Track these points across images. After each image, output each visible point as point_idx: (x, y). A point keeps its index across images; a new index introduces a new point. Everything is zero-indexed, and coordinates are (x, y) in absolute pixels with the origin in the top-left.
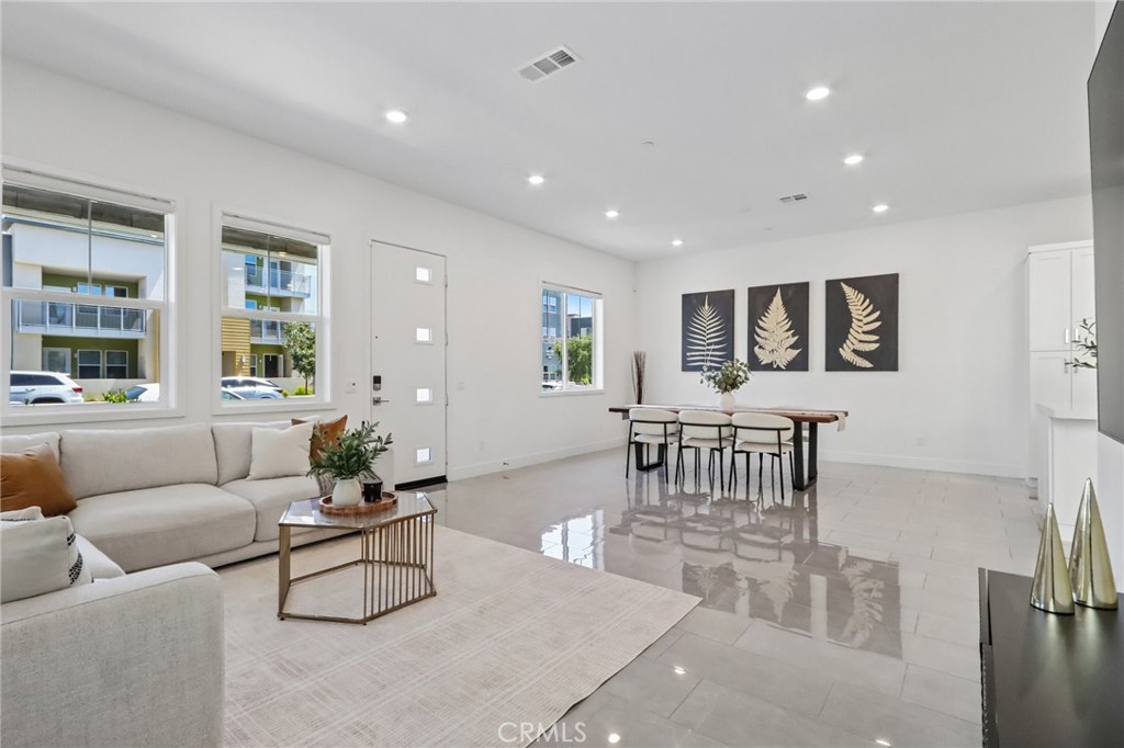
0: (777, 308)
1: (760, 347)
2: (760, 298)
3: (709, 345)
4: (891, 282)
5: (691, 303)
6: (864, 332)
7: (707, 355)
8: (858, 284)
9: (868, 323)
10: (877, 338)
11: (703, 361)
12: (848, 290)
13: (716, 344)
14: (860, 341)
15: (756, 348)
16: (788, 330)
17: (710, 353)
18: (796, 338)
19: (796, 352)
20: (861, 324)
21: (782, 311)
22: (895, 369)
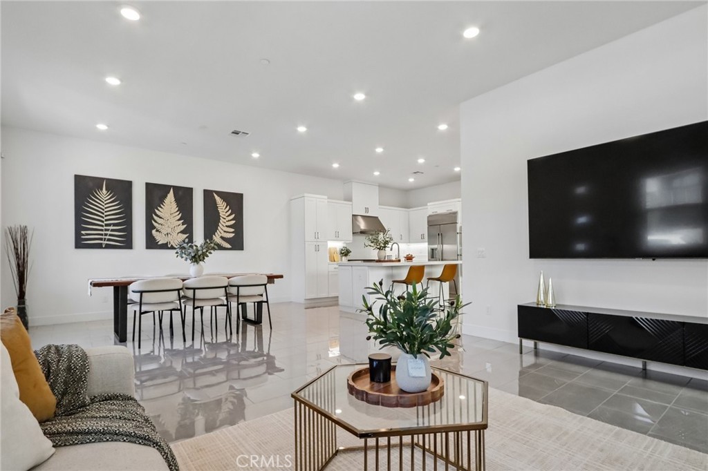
0: (170, 205)
1: (157, 231)
2: (156, 193)
3: (106, 225)
4: (239, 197)
5: (85, 188)
6: (226, 226)
7: (106, 235)
8: (226, 196)
9: (229, 221)
10: (233, 230)
11: (101, 239)
12: (217, 198)
13: (115, 225)
14: (225, 232)
15: (154, 232)
16: (179, 220)
17: (109, 233)
18: (185, 226)
19: (186, 236)
20: (225, 221)
21: (174, 205)
22: (242, 249)
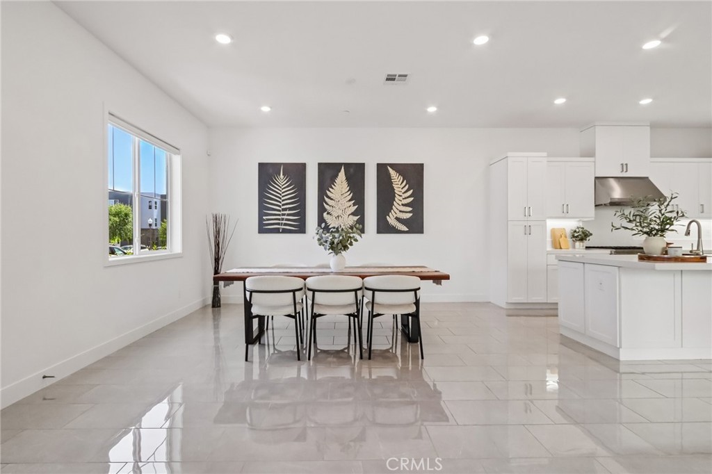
0: (341, 183)
1: (328, 213)
2: (328, 172)
3: (284, 210)
4: (419, 168)
5: (267, 173)
6: (402, 205)
7: (283, 219)
8: (401, 169)
9: (405, 198)
10: (410, 209)
11: (278, 224)
12: (392, 172)
13: (290, 209)
14: (400, 211)
15: (325, 214)
16: (350, 200)
17: (285, 217)
18: (356, 207)
19: (356, 218)
20: (401, 198)
21: (345, 184)
22: (422, 232)
